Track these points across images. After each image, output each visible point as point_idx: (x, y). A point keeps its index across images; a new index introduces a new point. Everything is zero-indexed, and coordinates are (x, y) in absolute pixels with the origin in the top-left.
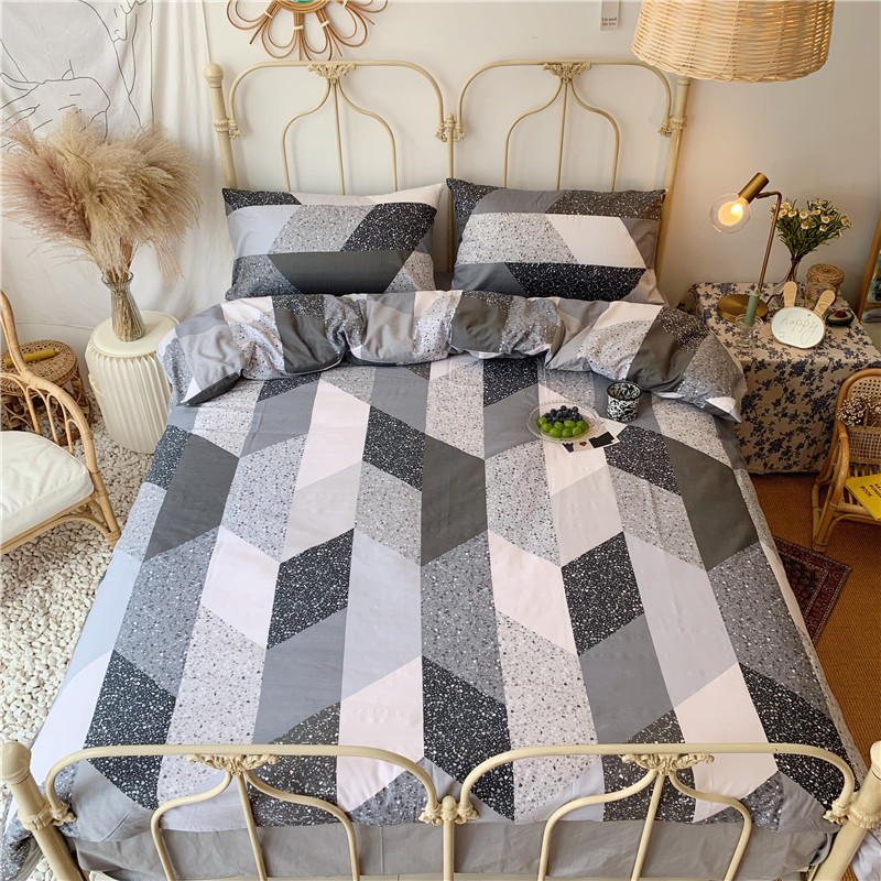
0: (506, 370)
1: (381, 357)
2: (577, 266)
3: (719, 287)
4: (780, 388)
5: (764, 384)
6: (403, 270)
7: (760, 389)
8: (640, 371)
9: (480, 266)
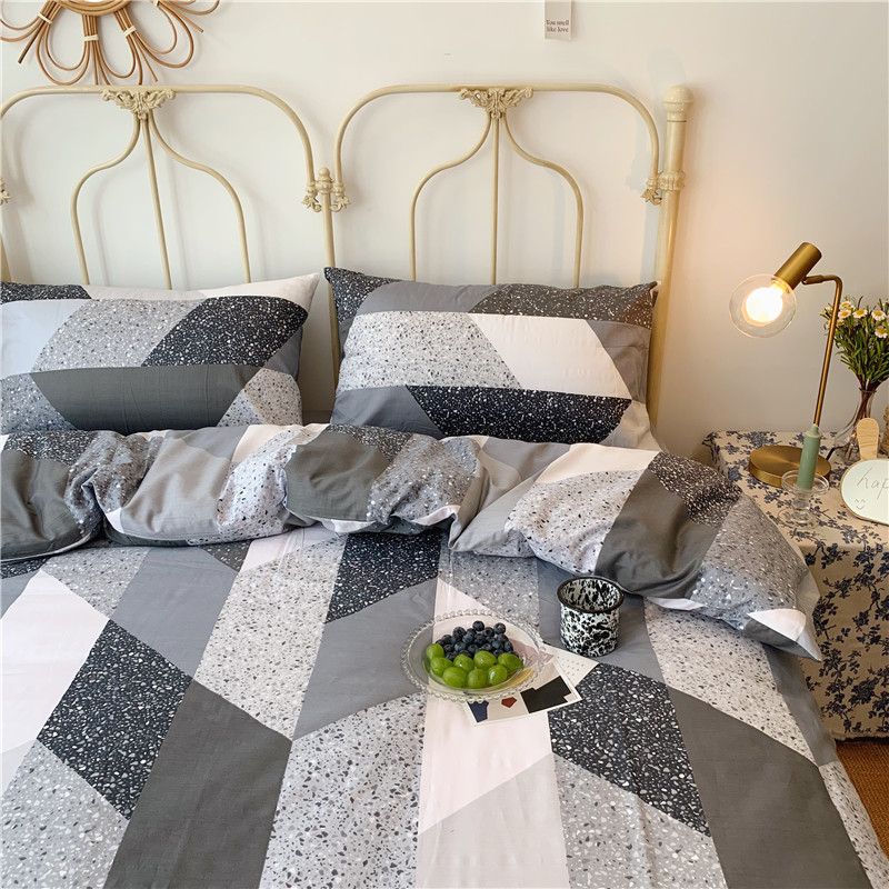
0: (384, 555)
1: (157, 530)
2: (521, 392)
3: (748, 436)
4: (866, 593)
5: (837, 586)
6: (242, 395)
7: (831, 595)
8: (620, 556)
9: (368, 392)
